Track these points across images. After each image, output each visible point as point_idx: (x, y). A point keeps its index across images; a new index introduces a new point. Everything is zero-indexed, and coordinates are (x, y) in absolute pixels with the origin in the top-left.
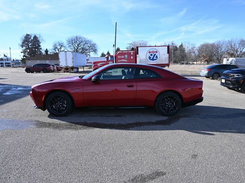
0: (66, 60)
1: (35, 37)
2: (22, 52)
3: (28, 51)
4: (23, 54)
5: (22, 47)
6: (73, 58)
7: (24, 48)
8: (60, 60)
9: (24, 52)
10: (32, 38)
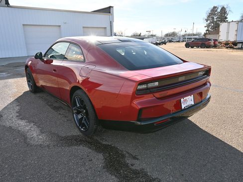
0: (228, 33)
1: (223, 9)
2: (205, 27)
3: (212, 25)
4: (206, 28)
5: (207, 21)
6: (237, 31)
7: (209, 22)
8: (220, 34)
9: (208, 26)
10: (219, 10)
